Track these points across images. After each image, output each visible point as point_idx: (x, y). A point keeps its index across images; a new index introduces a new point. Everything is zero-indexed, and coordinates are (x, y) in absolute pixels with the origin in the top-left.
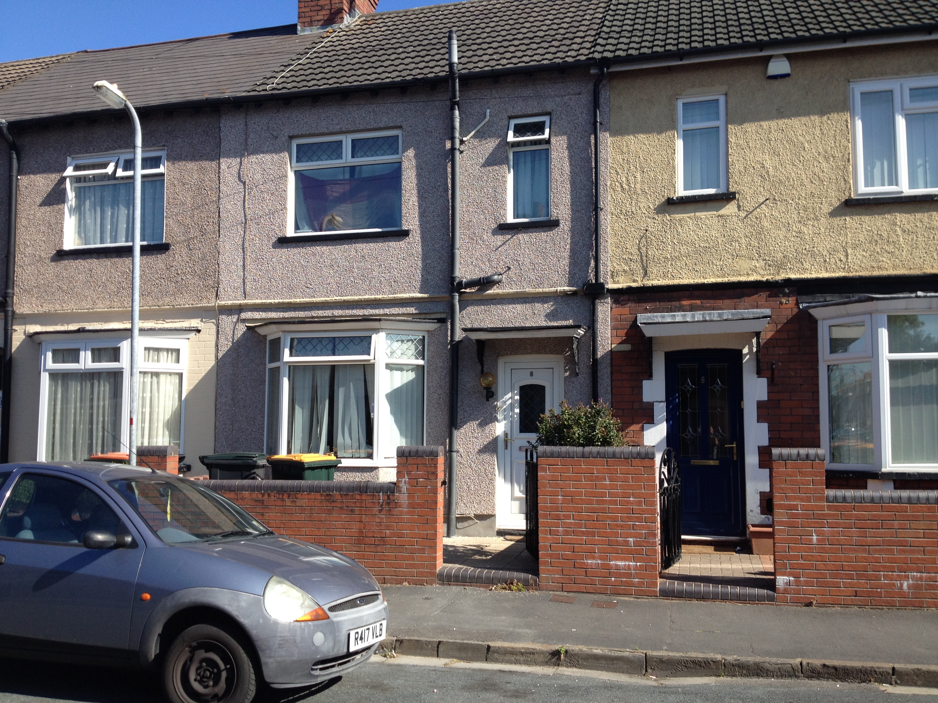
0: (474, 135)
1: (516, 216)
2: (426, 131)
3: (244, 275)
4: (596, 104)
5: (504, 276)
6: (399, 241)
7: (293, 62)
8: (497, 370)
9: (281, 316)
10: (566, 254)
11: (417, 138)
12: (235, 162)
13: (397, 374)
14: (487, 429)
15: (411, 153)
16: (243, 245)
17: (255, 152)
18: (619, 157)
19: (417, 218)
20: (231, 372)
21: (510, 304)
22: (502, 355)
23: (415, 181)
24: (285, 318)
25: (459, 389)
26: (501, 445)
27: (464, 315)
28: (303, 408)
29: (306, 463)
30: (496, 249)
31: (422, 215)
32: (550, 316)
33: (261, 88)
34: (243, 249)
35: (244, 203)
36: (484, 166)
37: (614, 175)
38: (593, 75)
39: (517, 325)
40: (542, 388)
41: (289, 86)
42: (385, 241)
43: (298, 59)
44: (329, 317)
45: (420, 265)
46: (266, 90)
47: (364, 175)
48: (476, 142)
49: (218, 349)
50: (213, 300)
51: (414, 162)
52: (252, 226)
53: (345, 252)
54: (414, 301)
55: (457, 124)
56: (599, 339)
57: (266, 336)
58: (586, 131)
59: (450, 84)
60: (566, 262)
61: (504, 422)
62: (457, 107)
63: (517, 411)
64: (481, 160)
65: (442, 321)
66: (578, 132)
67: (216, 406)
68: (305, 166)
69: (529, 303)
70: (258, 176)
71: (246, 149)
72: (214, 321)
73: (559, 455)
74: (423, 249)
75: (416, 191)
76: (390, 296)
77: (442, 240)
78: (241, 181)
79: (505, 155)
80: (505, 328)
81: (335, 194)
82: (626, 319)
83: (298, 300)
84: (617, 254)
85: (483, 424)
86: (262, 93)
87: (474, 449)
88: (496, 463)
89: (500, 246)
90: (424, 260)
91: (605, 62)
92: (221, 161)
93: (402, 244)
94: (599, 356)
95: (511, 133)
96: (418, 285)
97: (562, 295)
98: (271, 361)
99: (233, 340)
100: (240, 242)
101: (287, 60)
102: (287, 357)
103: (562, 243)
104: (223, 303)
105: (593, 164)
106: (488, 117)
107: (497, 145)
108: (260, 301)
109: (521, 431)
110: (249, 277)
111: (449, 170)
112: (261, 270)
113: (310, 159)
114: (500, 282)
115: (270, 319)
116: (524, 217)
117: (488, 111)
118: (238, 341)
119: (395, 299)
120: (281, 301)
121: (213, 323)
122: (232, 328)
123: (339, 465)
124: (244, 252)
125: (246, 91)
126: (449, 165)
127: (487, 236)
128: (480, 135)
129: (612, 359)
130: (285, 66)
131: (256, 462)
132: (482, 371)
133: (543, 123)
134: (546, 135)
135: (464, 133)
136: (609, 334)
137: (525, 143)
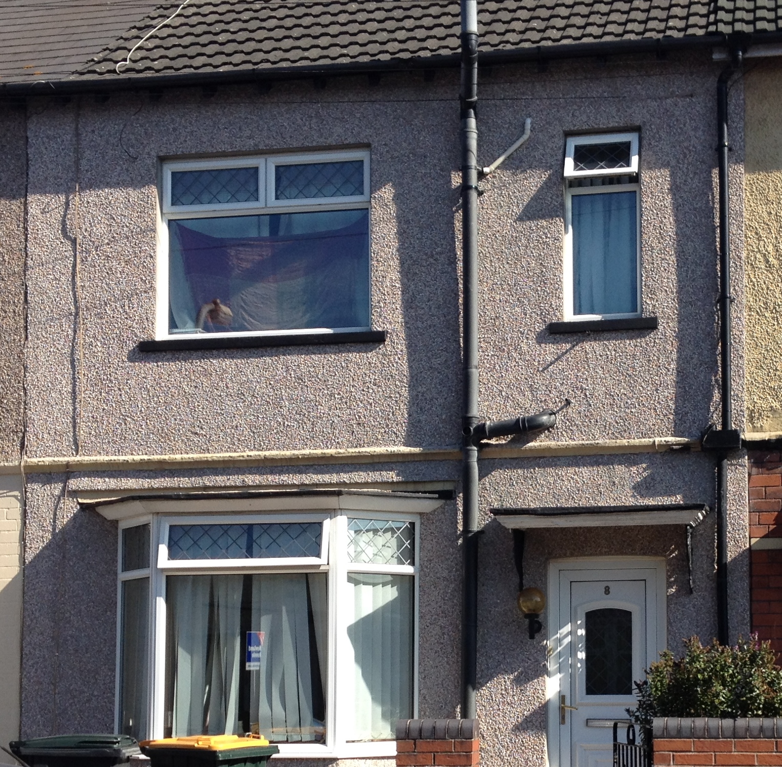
0: (503, 163)
1: (578, 310)
2: (414, 155)
3: (75, 409)
4: (721, 115)
5: (559, 417)
6: (366, 352)
7: (154, 22)
8: (546, 584)
9: (146, 486)
10: (671, 378)
11: (399, 167)
12: (56, 201)
13: (366, 590)
14: (530, 688)
15: (387, 193)
16: (72, 354)
17: (92, 184)
18: (762, 210)
19: (399, 311)
20: (50, 587)
21: (569, 465)
22: (555, 557)
23: (395, 244)
24: (153, 489)
25: (479, 617)
26: (553, 717)
27: (488, 485)
28: (191, 652)
29: (221, 752)
30: (544, 369)
31: (409, 304)
32: (642, 488)
33: (103, 67)
34: (72, 362)
35: (73, 278)
36: (520, 219)
37: (753, 241)
38: (718, 63)
39: (583, 503)
40: (628, 614)
41: (157, 64)
42: (340, 352)
43: (160, 16)
44: (236, 487)
45: (406, 394)
46: (114, 71)
47: (297, 231)
48: (506, 176)
49: (25, 546)
50: (16, 455)
51: (393, 209)
52: (90, 322)
53: (265, 370)
54: (395, 460)
55: (473, 143)
56: (730, 528)
57: (117, 521)
58: (703, 162)
59: (463, 72)
60: (669, 392)
61: (559, 676)
62: (472, 111)
63: (582, 655)
64: (515, 209)
65: (447, 496)
66: (689, 164)
67: (22, 649)
68: (188, 212)
69: (604, 464)
70: (100, 229)
71: (76, 179)
72: (17, 493)
73: (693, 734)
74: (410, 367)
75: (397, 262)
76: (350, 450)
77: (446, 350)
78: (69, 238)
79: (559, 200)
80: (562, 508)
81: (245, 265)
82: (775, 493)
83: (178, 457)
84: (759, 379)
85: (522, 680)
86: (108, 77)
87: (506, 724)
88: (546, 748)
89: (551, 363)
90: (412, 386)
91: (739, 40)
92: (30, 199)
93: (372, 356)
94: (729, 559)
95: (569, 162)
96: (402, 430)
97: (663, 450)
98: (127, 568)
99: (54, 529)
100: (67, 350)
101: (141, 17)
102: (163, 560)
103: (662, 360)
104: (35, 460)
105: (717, 221)
106: (528, 132)
107: (545, 183)
108: (106, 458)
109: (590, 691)
110: (84, 414)
111: (458, 225)
112: (106, 401)
113: (198, 200)
114: (552, 427)
115: (125, 490)
116: (592, 312)
117: (529, 121)
118: (63, 531)
119: (360, 457)
120: (146, 457)
121: (15, 497)
122: (51, 505)
123: (274, 756)
124: (73, 367)
125: (76, 72)
126: (459, 215)
127: (528, 345)
128: (515, 164)
129: (751, 564)
130: (140, 29)
131: (118, 751)
132: (521, 585)
133: (627, 146)
134: (634, 167)
135: (485, 159)
136: (747, 521)
137: (592, 181)
